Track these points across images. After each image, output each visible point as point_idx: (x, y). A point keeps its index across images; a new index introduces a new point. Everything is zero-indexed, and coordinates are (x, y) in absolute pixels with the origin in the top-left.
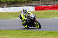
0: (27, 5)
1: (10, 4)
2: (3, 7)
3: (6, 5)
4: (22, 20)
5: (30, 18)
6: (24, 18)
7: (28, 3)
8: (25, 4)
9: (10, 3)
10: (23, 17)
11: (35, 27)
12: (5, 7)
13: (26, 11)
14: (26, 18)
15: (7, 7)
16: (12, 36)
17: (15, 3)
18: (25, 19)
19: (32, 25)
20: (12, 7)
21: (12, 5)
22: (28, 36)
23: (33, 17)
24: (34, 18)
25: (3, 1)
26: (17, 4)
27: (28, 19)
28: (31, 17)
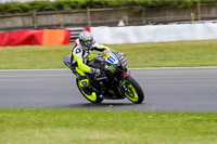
0: (206, 16)
1: (141, 12)
2: (115, 24)
3: (126, 18)
4: (75, 73)
5: (107, 67)
6: (83, 68)
7: (210, 10)
8: (196, 14)
9: (140, 8)
10: (80, 62)
11: (122, 97)
12: (121, 23)
13: (91, 41)
14: (90, 66)
15: (130, 23)
16: (145, 134)
17: (158, 11)
18: (88, 69)
19: (111, 92)
20: (147, 24)
21: (146, 16)
22: (206, 133)
23: (116, 62)
24: (121, 67)
25: (115, 4)
26: (167, 12)
27: (98, 71)
28: (109, 64)
